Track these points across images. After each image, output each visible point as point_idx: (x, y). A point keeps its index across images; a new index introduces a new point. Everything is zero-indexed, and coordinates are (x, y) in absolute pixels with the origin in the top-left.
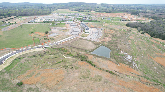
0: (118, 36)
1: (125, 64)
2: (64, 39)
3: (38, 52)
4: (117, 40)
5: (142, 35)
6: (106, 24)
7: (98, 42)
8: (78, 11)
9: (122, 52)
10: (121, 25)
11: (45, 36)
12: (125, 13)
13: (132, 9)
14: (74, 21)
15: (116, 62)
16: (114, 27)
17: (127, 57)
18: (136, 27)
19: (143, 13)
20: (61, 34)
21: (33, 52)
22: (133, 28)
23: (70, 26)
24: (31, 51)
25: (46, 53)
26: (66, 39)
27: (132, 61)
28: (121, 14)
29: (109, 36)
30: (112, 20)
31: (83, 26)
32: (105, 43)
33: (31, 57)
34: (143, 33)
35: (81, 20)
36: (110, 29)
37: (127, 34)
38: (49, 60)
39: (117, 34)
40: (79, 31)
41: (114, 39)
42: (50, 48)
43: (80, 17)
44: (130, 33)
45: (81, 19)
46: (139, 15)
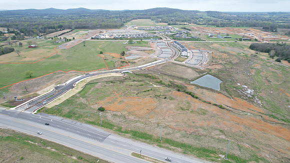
0: (234, 62)
1: (243, 98)
2: (149, 62)
3: (115, 78)
4: (232, 68)
5: (276, 62)
6: (215, 45)
7: (202, 69)
8: (167, 24)
9: (239, 84)
10: (241, 47)
11: (121, 58)
12: (250, 28)
13: (264, 22)
14: (161, 39)
15: (228, 95)
16: (228, 49)
17: (245, 90)
18: (268, 51)
19: (285, 27)
20: (144, 57)
21: (109, 77)
22: (262, 52)
23: (156, 46)
24: (106, 76)
25: (126, 79)
26: (153, 63)
27: (253, 96)
28: (242, 29)
29: (220, 62)
30: (226, 39)
31: (178, 46)
32: (213, 71)
33: (107, 82)
34: (278, 61)
35: (173, 37)
36: (222, 52)
37: (250, 60)
38: (132, 87)
39: (233, 60)
40: (171, 53)
41: (228, 66)
42: (131, 73)
43: (171, 32)
44: (254, 59)
45: (172, 35)
46: (276, 31)
